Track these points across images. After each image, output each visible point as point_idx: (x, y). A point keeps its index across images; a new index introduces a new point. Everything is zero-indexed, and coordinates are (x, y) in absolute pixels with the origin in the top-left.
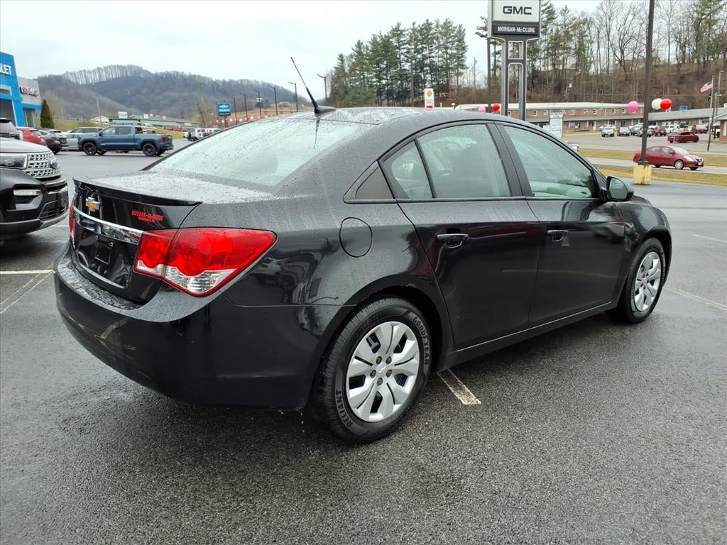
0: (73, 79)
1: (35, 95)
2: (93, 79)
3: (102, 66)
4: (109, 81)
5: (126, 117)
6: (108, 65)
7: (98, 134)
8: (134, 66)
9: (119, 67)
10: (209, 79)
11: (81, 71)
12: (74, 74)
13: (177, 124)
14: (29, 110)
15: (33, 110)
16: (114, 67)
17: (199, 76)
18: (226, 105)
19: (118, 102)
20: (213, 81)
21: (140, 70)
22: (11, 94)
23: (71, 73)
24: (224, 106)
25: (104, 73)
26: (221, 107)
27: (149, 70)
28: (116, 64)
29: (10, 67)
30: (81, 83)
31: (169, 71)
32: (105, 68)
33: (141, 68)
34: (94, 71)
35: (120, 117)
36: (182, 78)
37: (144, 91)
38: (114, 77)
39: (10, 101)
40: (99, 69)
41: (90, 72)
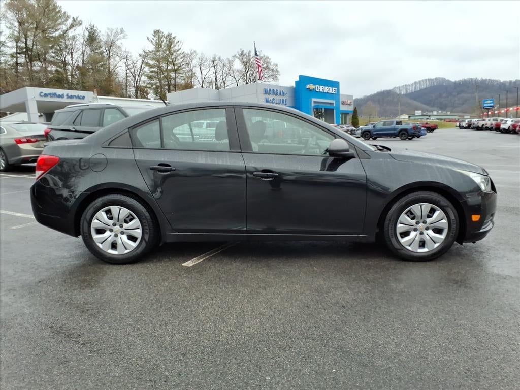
0: (398, 92)
1: (350, 105)
2: (411, 89)
3: (417, 80)
4: (421, 90)
5: (420, 114)
6: (421, 79)
7: (372, 126)
8: (440, 78)
9: (430, 80)
10: (497, 81)
11: (403, 86)
12: (399, 88)
13: (459, 118)
14: (345, 114)
15: (348, 114)
16: (426, 80)
17: (489, 80)
18: (491, 100)
19: (425, 104)
20: (501, 83)
21: (444, 80)
22: (335, 105)
23: (397, 88)
24: (489, 102)
25: (418, 85)
26: (486, 102)
27: (450, 80)
28: (427, 78)
29: (336, 89)
30: (402, 93)
31: (466, 78)
32: (419, 81)
33: (445, 78)
34: (412, 84)
35: (416, 115)
36: (475, 83)
37: (444, 95)
38: (425, 87)
39: (333, 109)
40: (415, 83)
41: (409, 85)
